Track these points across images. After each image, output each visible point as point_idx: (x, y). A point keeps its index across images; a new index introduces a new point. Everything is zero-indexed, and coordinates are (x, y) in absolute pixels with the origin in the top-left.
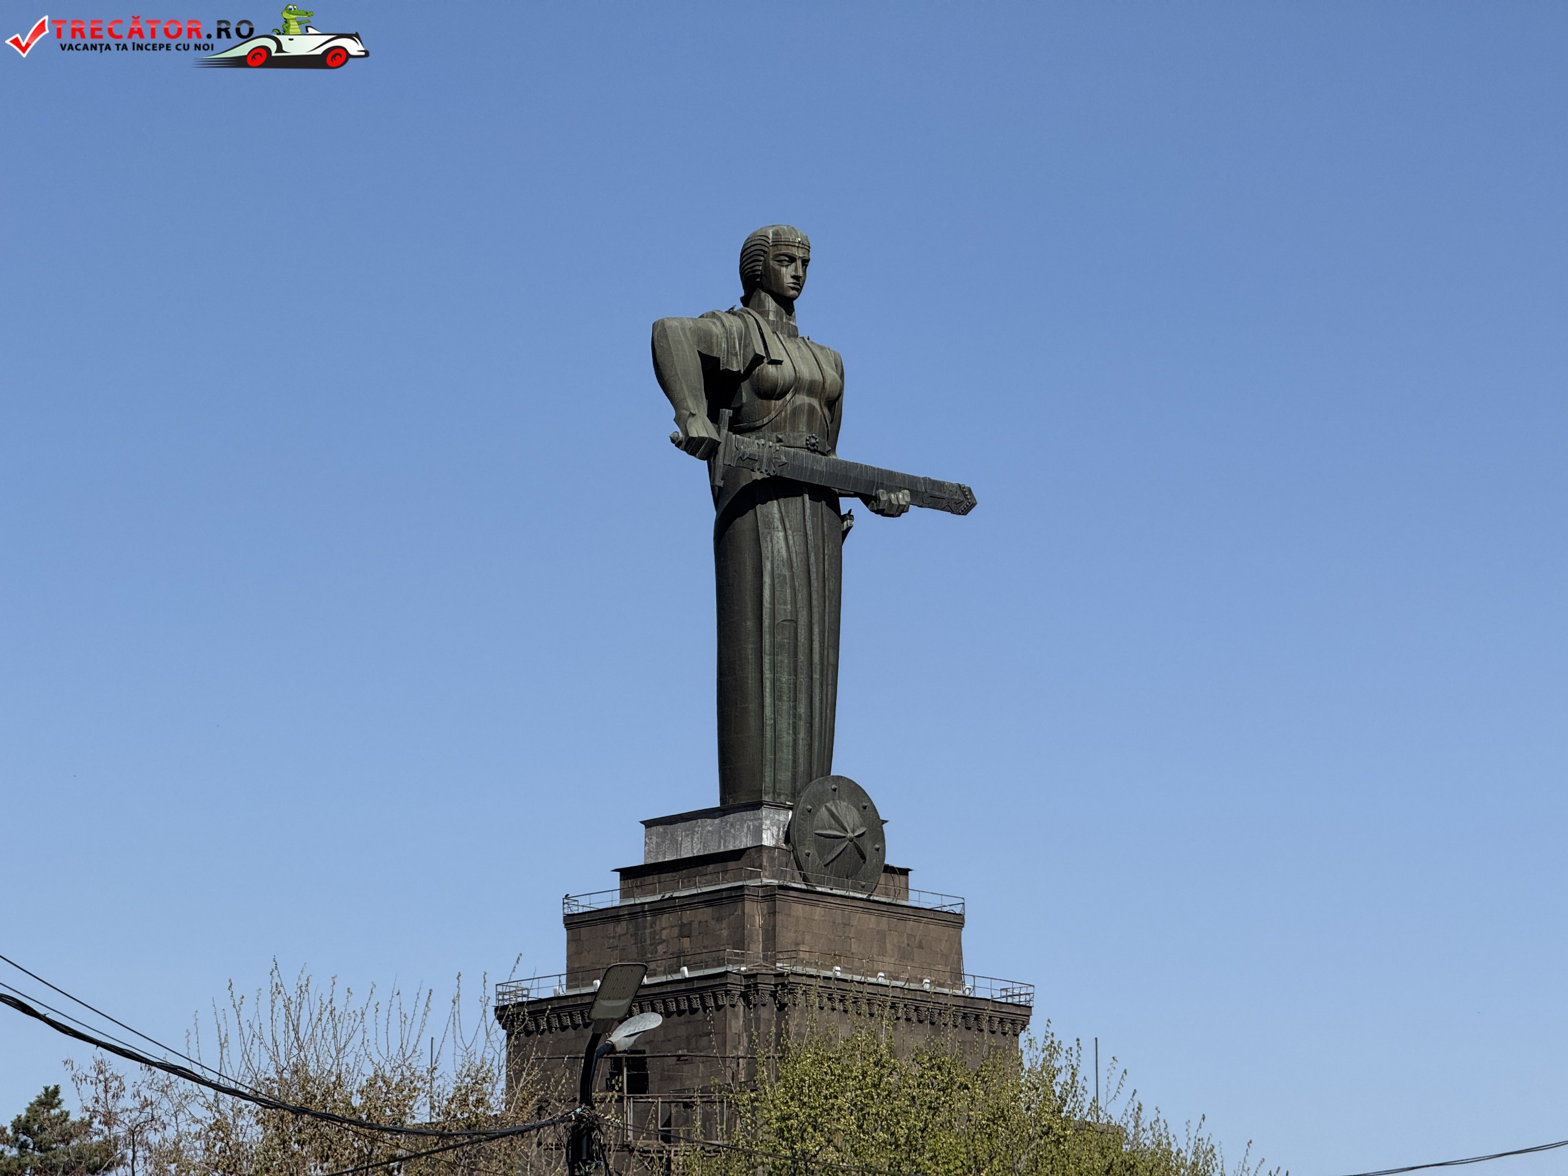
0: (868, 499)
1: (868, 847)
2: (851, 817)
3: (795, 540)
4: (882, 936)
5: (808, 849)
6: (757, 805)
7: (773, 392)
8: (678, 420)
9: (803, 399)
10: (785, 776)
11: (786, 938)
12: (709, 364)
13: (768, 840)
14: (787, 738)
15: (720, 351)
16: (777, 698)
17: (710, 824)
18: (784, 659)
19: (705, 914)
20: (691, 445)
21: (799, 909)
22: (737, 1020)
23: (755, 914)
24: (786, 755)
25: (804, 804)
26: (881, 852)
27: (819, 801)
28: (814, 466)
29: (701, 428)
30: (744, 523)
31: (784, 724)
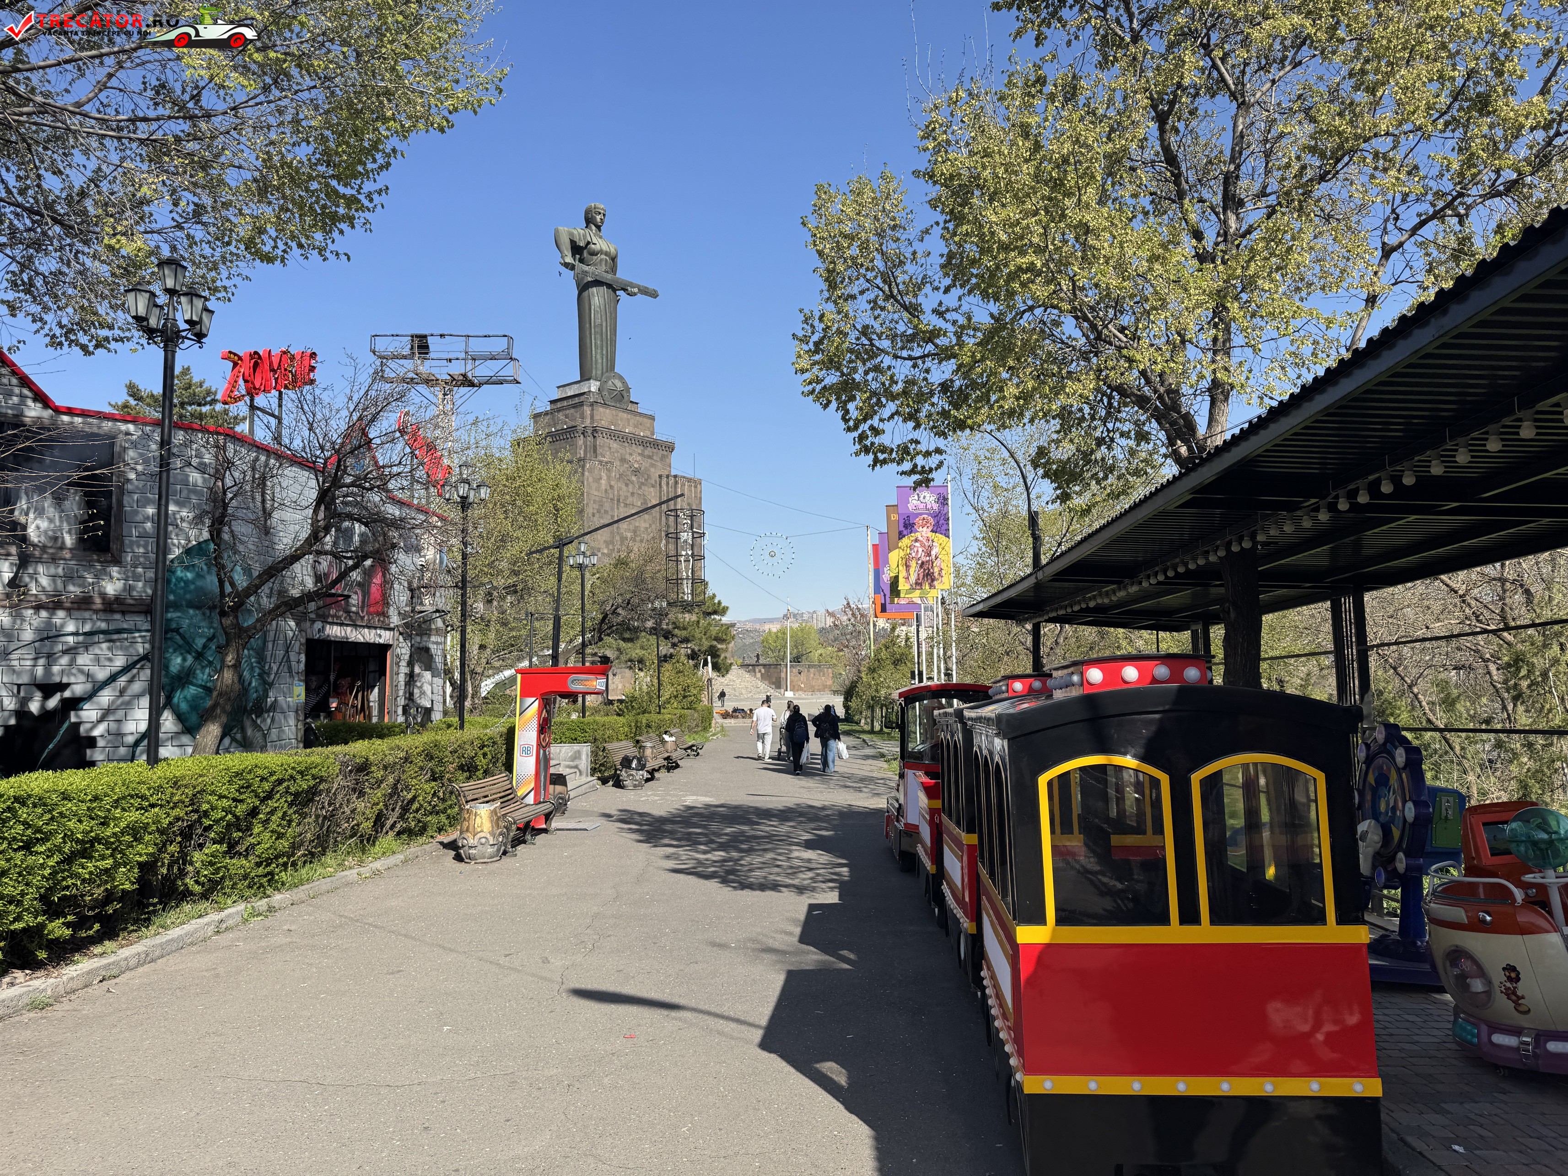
0: (625, 290)
1: (625, 395)
2: (619, 384)
3: (602, 301)
4: (628, 420)
5: (605, 393)
6: (589, 379)
7: (593, 253)
8: (562, 257)
9: (603, 257)
10: (599, 372)
11: (596, 417)
12: (573, 243)
13: (593, 389)
14: (600, 361)
15: (576, 239)
16: (596, 348)
17: (576, 386)
18: (598, 336)
19: (572, 411)
20: (566, 265)
21: (601, 409)
22: (580, 441)
23: (587, 410)
24: (599, 366)
25: (604, 379)
26: (629, 396)
27: (609, 378)
28: (609, 277)
29: (569, 259)
30: (585, 294)
31: (599, 356)
